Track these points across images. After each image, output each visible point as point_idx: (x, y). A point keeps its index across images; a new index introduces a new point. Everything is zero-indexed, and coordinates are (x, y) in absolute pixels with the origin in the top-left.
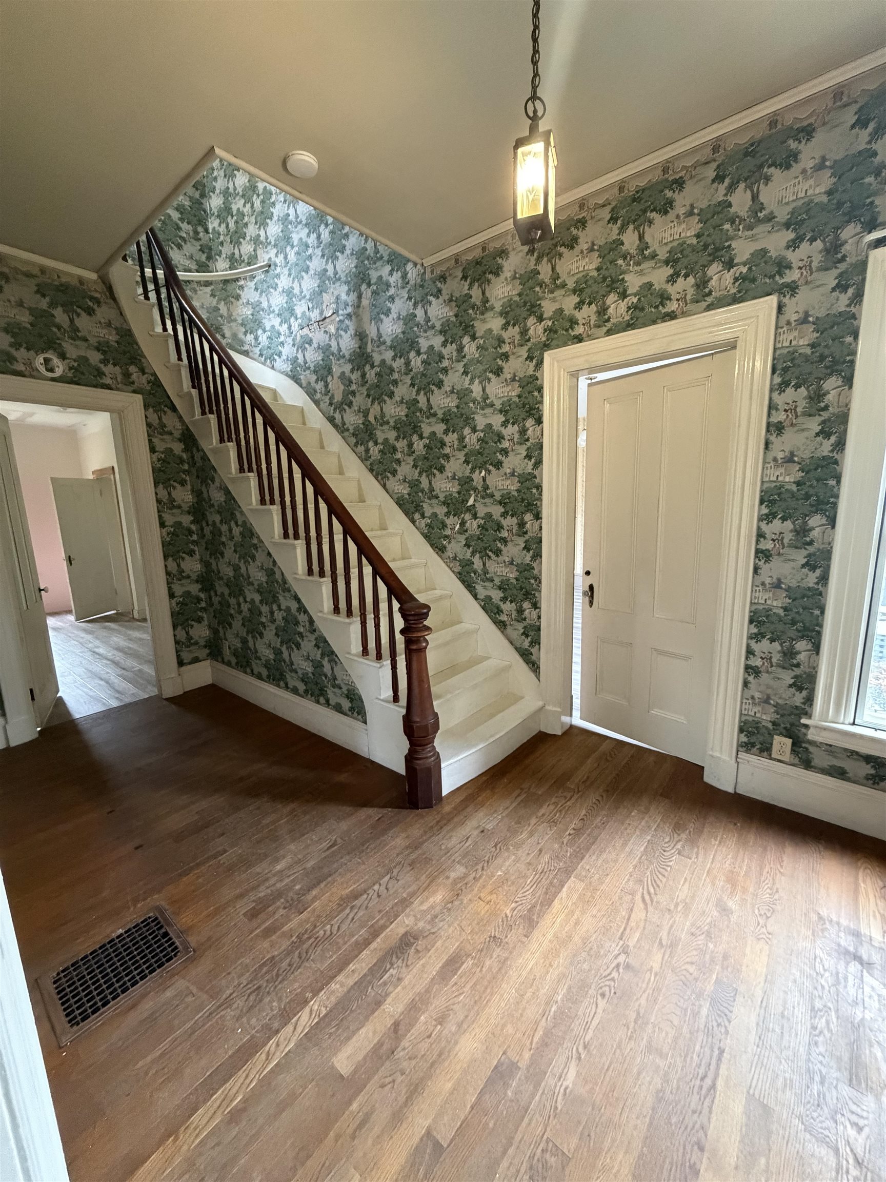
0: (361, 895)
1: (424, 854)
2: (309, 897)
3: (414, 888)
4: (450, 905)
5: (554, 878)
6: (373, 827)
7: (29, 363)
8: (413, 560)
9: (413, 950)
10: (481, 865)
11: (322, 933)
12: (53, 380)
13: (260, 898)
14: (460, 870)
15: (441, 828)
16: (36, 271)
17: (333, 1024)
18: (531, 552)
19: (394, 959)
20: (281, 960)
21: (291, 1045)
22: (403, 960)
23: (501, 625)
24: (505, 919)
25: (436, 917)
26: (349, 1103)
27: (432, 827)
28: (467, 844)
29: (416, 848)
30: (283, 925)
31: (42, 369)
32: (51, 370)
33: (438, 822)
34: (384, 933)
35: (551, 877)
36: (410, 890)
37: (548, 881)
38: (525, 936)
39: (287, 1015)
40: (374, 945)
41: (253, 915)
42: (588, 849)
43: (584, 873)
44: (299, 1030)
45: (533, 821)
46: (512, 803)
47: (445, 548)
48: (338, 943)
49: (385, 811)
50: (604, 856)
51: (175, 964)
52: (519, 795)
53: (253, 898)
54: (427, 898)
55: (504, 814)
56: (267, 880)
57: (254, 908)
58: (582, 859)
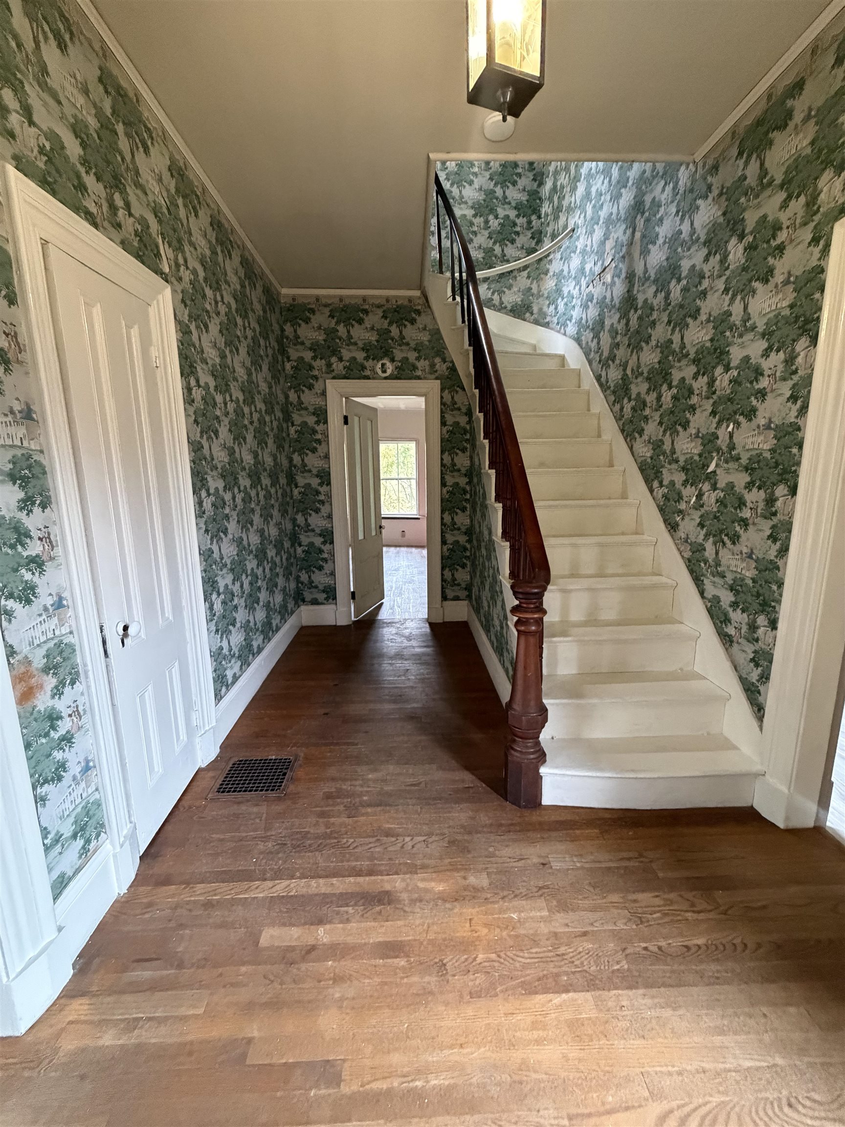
0: (392, 836)
1: (469, 842)
2: (363, 811)
3: (432, 862)
4: (440, 902)
5: (567, 973)
6: (457, 791)
7: (373, 370)
8: (645, 537)
9: (378, 909)
10: (505, 893)
11: (345, 840)
12: (386, 378)
13: (341, 789)
14: (483, 881)
15: (509, 831)
16: (384, 302)
17: (289, 906)
18: (778, 543)
19: (361, 902)
20: (309, 839)
21: (261, 895)
22: (365, 909)
23: (727, 640)
24: (470, 960)
25: (421, 901)
26: (243, 964)
27: (501, 825)
28: (515, 864)
29: (470, 833)
30: (333, 816)
31: (379, 372)
32: (384, 372)
33: (512, 824)
34: (376, 878)
35: (565, 969)
36: (426, 861)
37: (555, 970)
38: (470, 993)
39: (278, 875)
40: (360, 879)
41: (328, 796)
42: (648, 985)
43: (610, 1004)
44: (274, 890)
45: (615, 898)
46: (611, 860)
47: (678, 525)
48: (344, 856)
49: (479, 783)
50: (668, 1013)
51: (272, 795)
52: (629, 859)
53: (338, 786)
54: (432, 880)
55: (587, 866)
56: (356, 780)
57: (332, 793)
58: (630, 988)
